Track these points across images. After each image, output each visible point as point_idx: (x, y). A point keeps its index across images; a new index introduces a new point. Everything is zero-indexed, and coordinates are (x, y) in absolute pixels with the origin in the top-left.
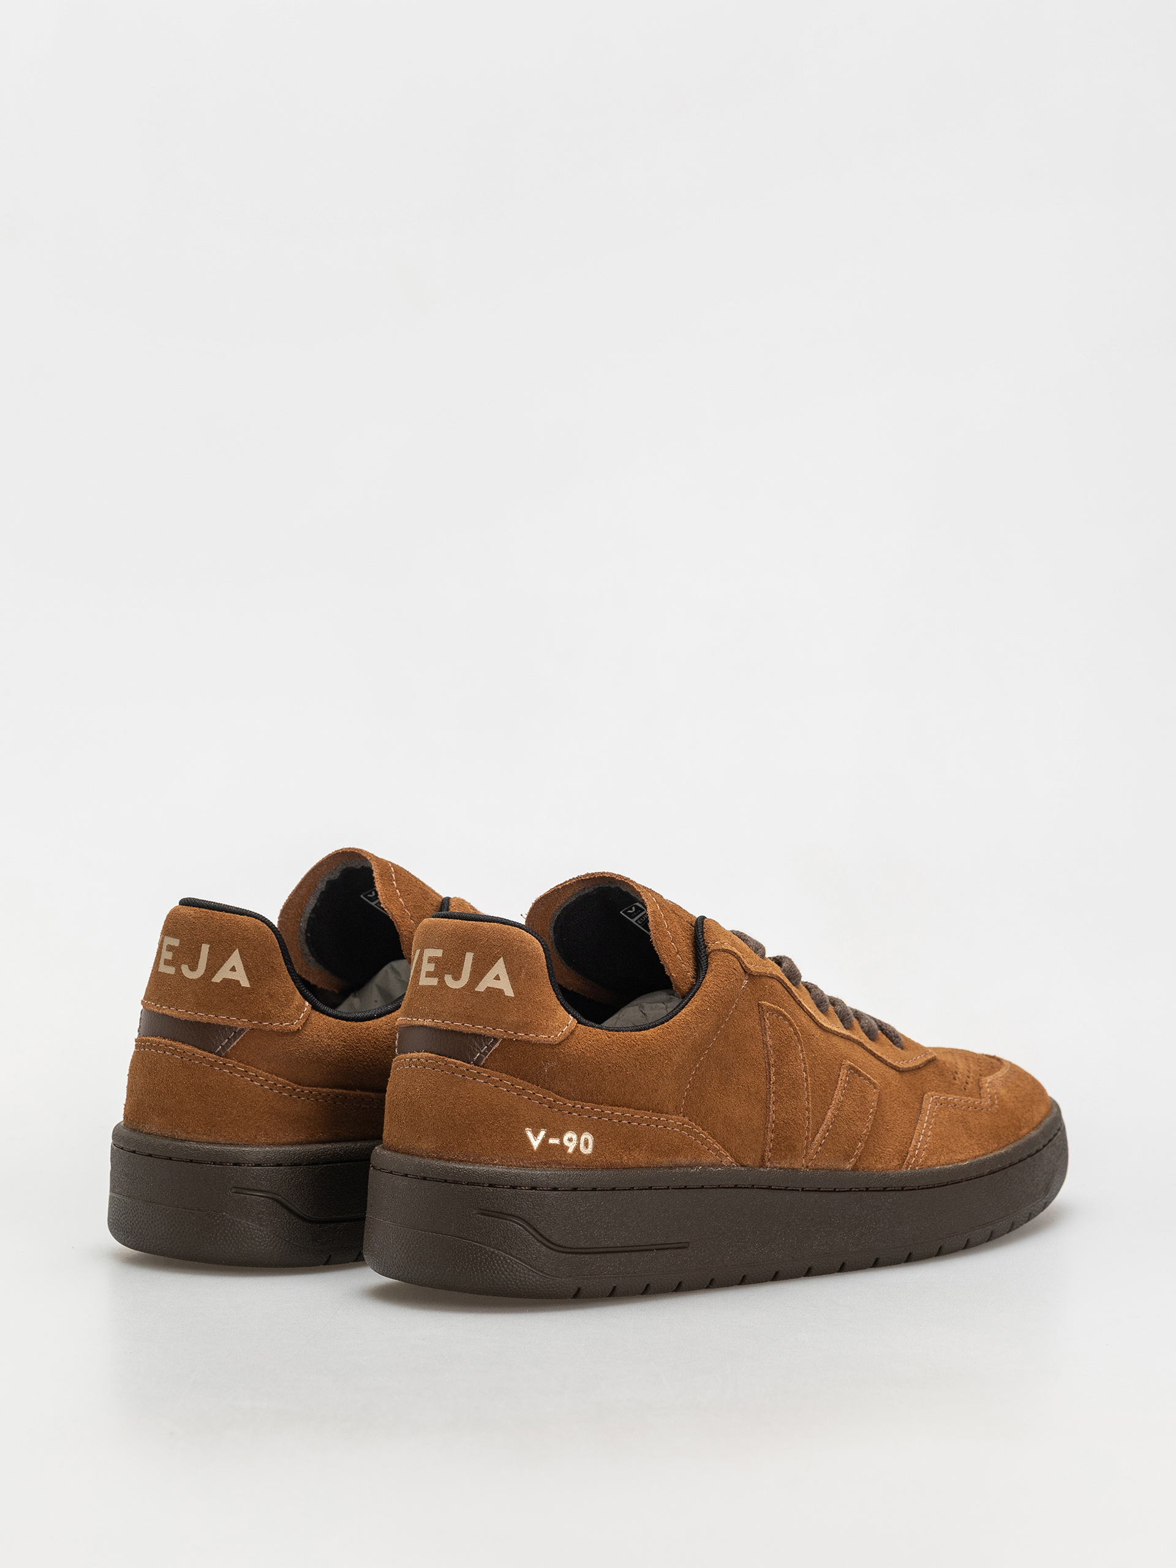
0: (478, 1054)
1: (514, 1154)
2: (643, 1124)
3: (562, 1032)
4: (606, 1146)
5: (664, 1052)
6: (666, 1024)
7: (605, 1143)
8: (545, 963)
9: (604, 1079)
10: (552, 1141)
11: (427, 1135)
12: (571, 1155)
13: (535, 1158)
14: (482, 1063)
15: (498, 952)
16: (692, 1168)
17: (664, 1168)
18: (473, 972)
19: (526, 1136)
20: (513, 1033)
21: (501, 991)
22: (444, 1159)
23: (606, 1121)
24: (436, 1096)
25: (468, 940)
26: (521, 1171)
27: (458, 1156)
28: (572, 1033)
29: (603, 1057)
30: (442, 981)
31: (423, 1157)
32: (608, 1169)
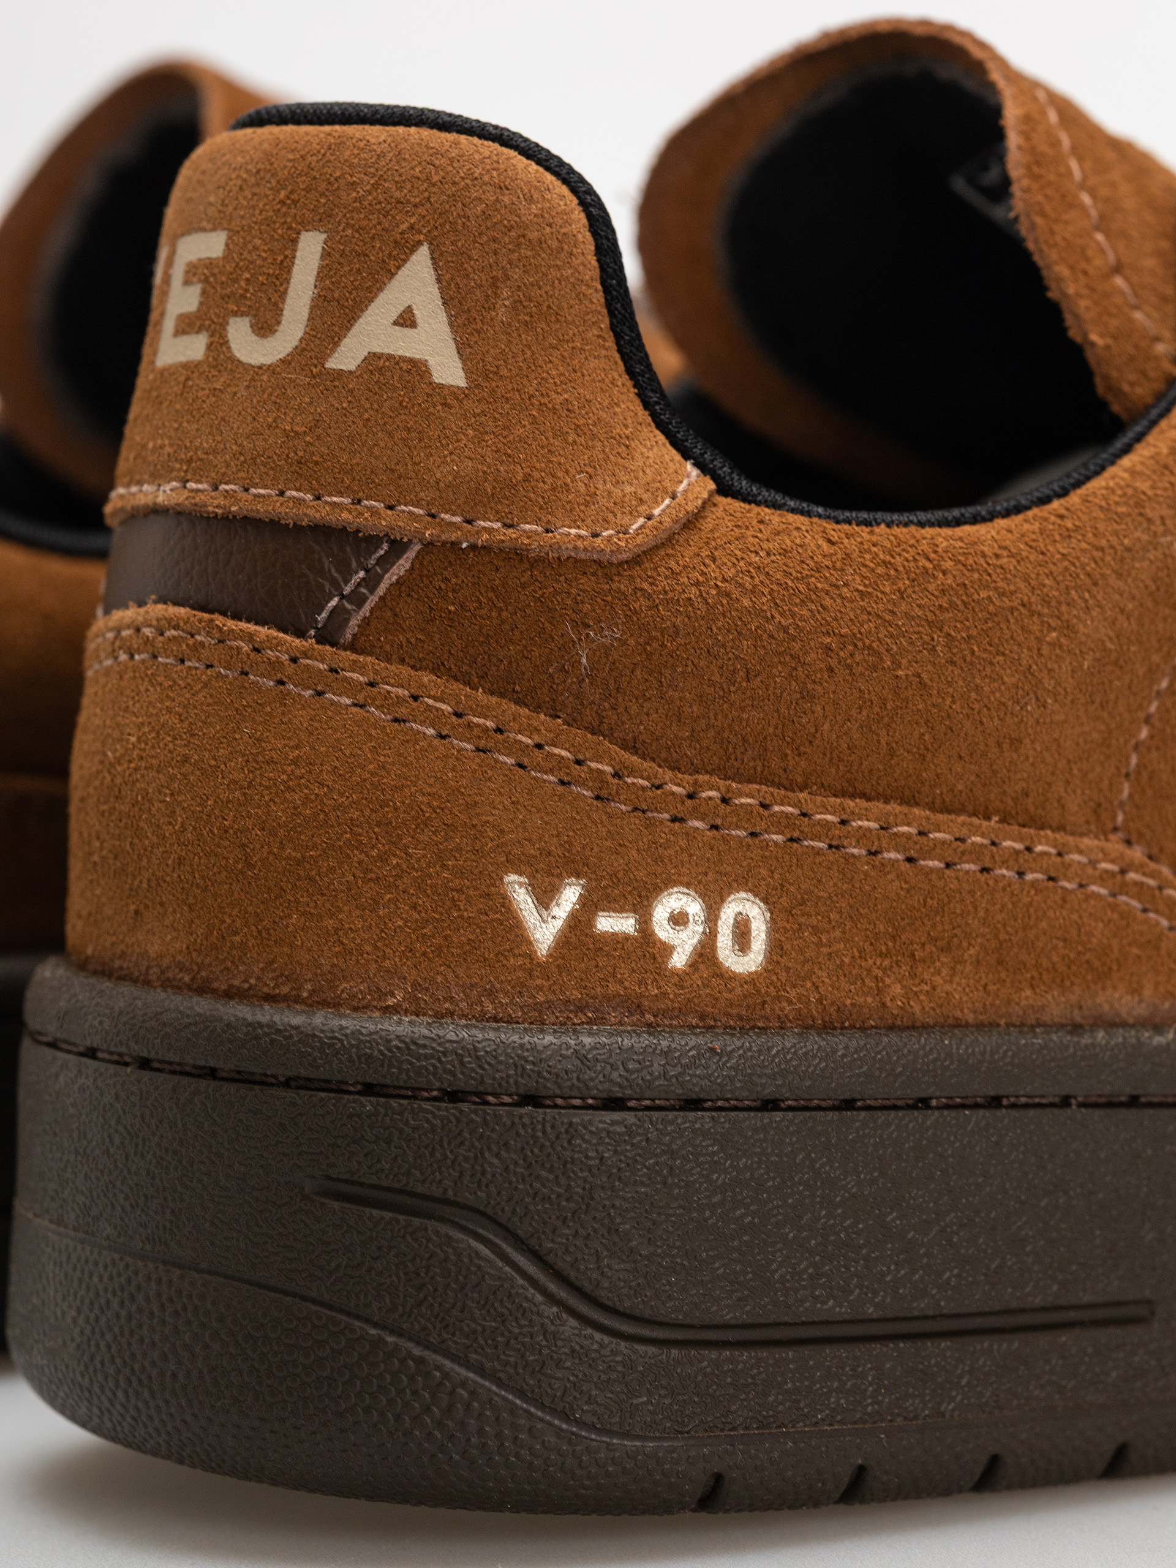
0: (334, 602)
1: (461, 972)
2: (966, 866)
3: (649, 518)
4: (819, 945)
5: (1046, 601)
6: (1056, 504)
7: (816, 931)
8: (597, 273)
9: (807, 696)
10: (609, 923)
11: (162, 904)
12: (680, 978)
13: (540, 988)
14: (349, 636)
15: (412, 227)
16: (1158, 1029)
17: (1049, 1027)
18: (322, 302)
19: (505, 905)
20: (458, 519)
21: (417, 369)
22: (214, 991)
23: (818, 852)
24: (186, 759)
25: (308, 190)
26: (485, 1036)
27: (258, 979)
28: (691, 523)
29: (805, 613)
30: (219, 345)
31: (148, 983)
32: (827, 1028)
